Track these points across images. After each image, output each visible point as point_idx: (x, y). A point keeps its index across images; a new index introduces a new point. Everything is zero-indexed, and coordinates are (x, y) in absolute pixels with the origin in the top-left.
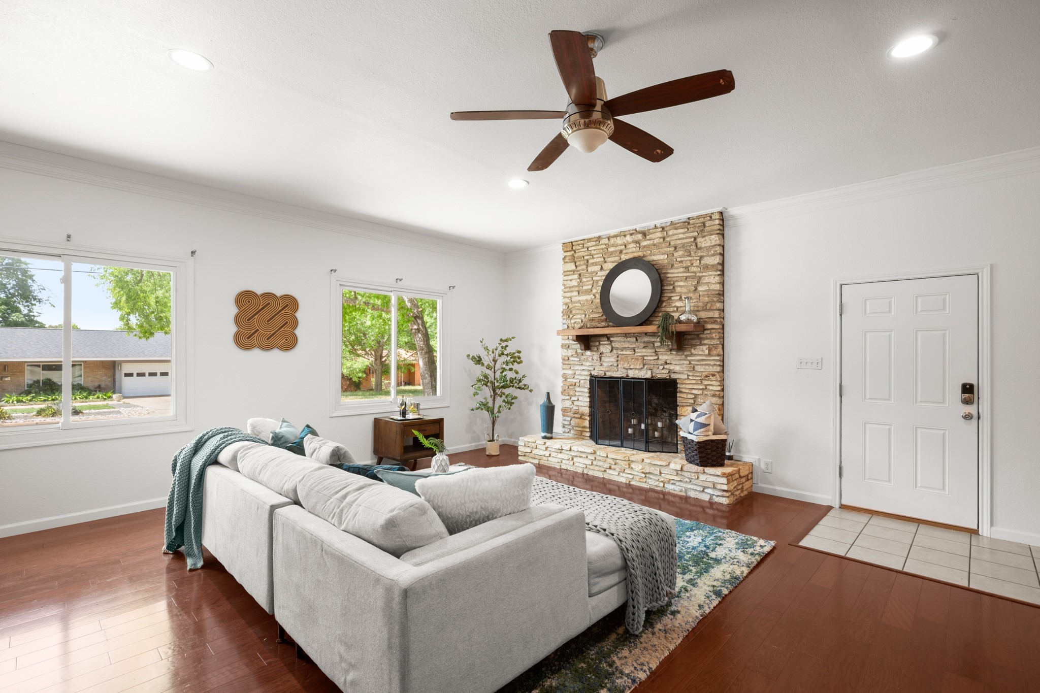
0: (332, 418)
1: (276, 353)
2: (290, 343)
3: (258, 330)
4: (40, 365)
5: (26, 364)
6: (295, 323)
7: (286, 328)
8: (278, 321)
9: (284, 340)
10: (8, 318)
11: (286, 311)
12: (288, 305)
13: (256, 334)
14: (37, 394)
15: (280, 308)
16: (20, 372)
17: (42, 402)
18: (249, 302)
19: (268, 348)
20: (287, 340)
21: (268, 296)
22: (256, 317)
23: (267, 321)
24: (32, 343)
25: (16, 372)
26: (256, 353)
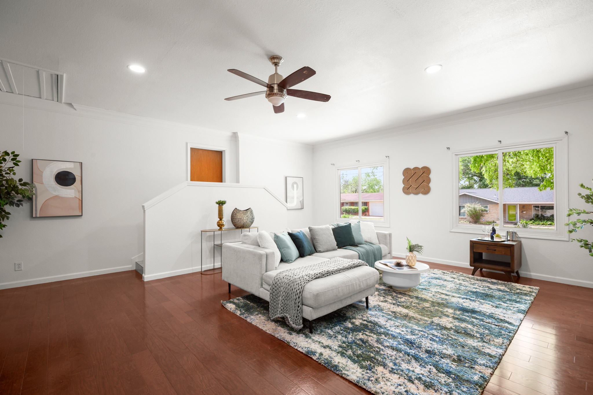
0: (451, 233)
1: (421, 196)
2: (427, 191)
3: (411, 185)
4: (539, 206)
5: (533, 205)
6: (429, 181)
7: (424, 183)
8: (420, 180)
9: (423, 189)
10: (532, 182)
11: (424, 175)
12: (424, 172)
13: (411, 188)
14: (535, 221)
15: (421, 174)
16: (530, 209)
17: (536, 225)
18: (407, 173)
19: (417, 194)
20: (424, 189)
21: (416, 168)
22: (410, 179)
23: (415, 181)
24: (535, 195)
25: (528, 209)
26: (412, 196)
